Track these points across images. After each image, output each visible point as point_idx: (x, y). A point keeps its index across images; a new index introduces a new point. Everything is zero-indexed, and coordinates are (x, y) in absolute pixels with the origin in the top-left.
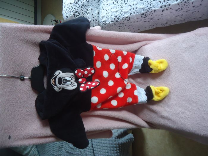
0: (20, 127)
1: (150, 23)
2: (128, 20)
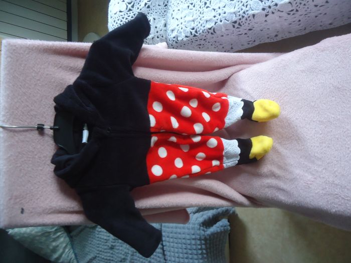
0: (38, 196)
1: (248, 37)
2: (212, 34)
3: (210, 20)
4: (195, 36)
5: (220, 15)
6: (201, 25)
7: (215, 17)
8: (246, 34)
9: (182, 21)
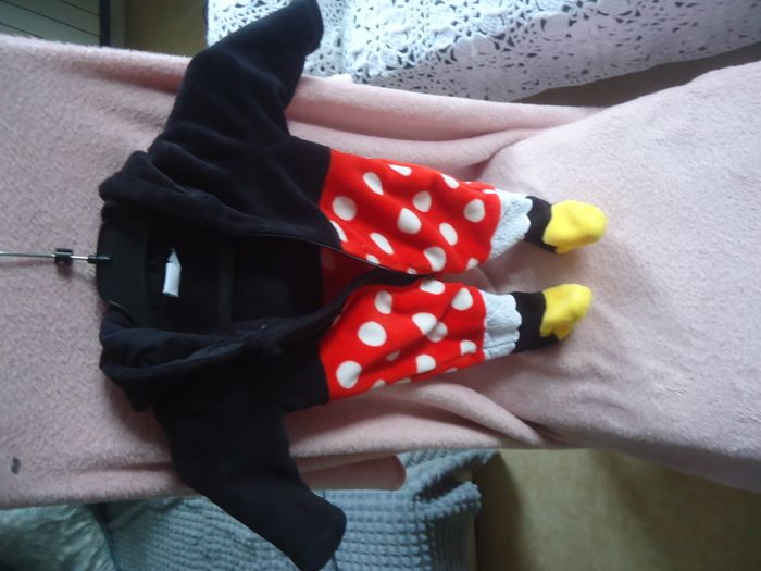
0: (57, 427)
2: (447, 62)
3: (444, 32)
4: (408, 66)
5: (466, 19)
6: (424, 43)
7: (455, 24)
8: (521, 65)
9: (380, 32)
